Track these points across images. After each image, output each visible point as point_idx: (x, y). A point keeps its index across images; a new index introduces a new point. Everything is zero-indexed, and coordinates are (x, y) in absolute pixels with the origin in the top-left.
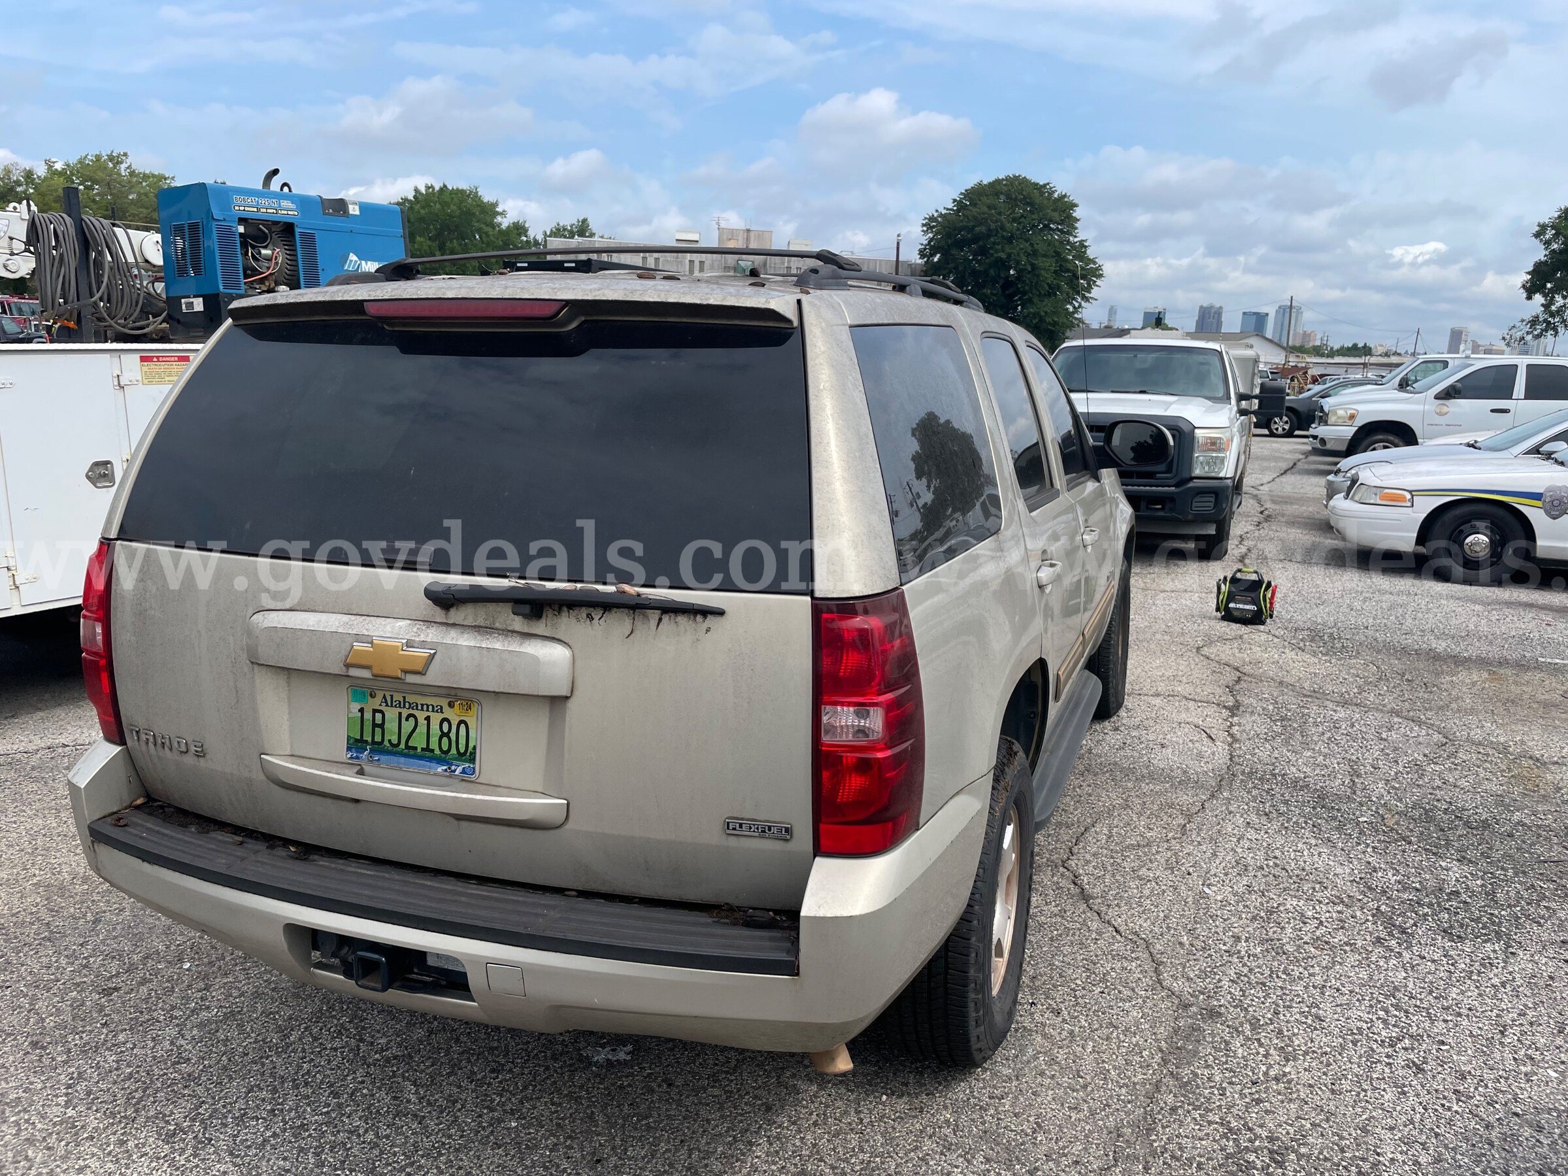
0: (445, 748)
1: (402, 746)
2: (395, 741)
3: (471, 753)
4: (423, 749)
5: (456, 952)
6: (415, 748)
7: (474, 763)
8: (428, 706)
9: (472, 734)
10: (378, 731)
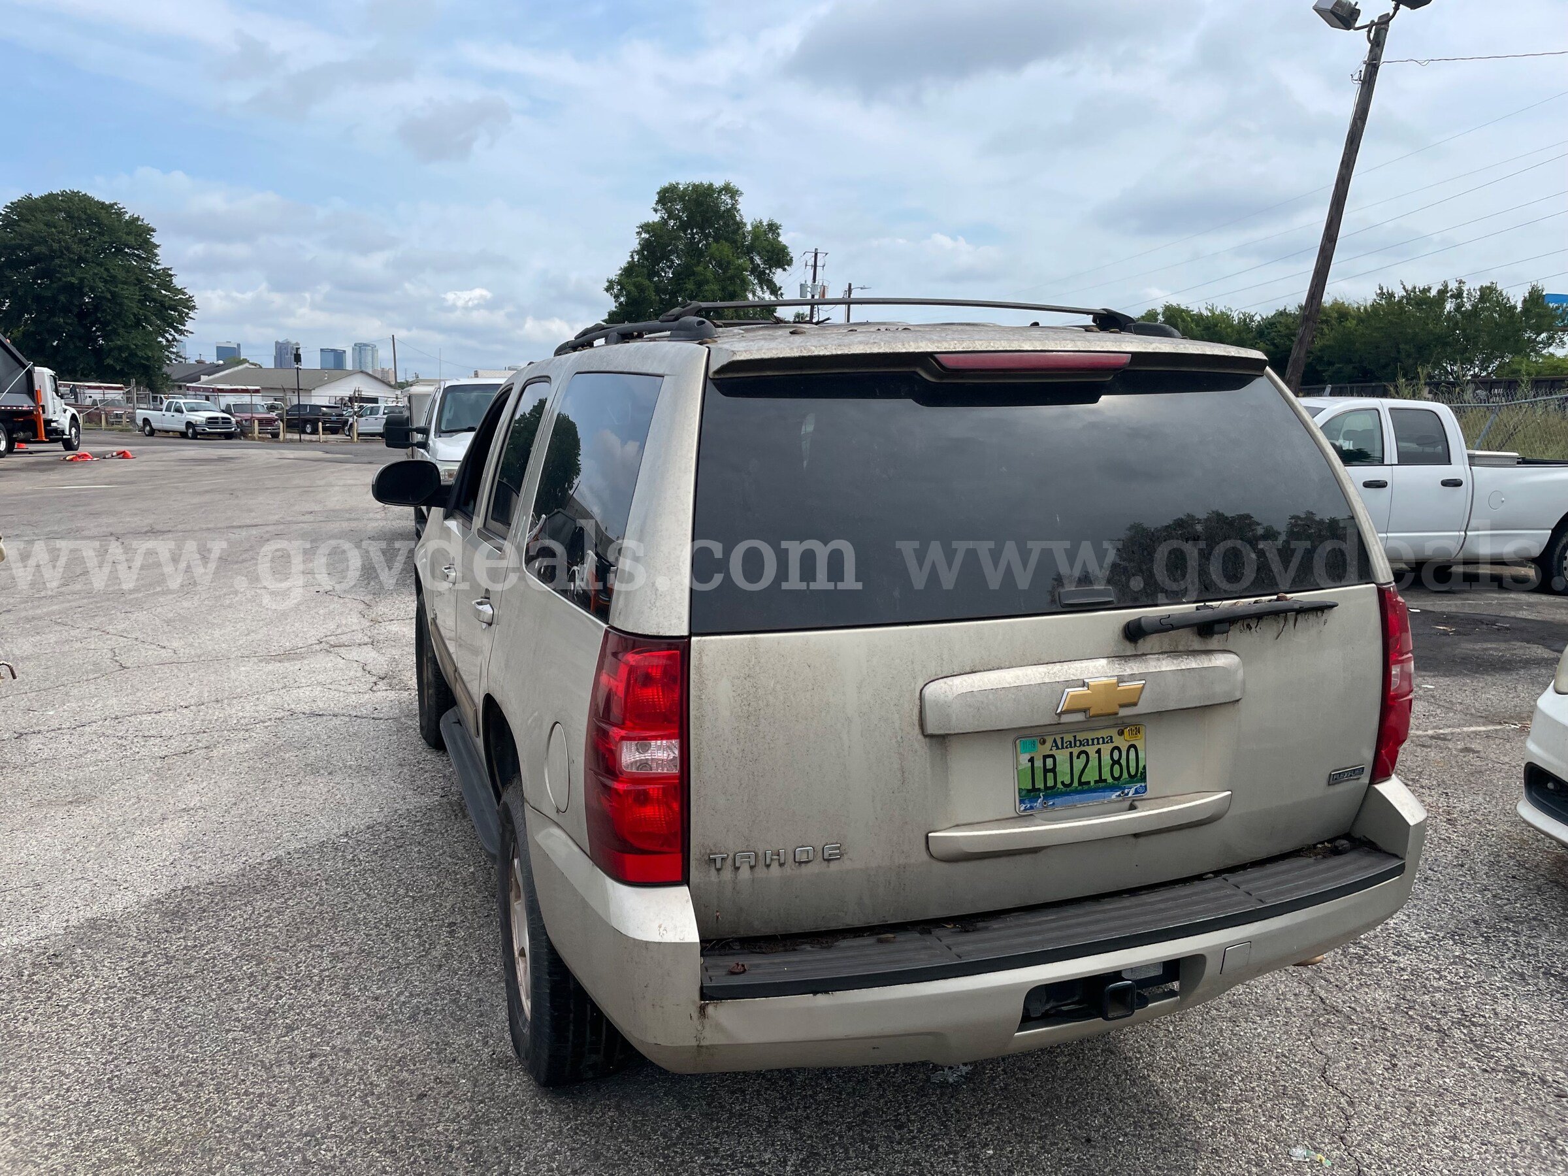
0: (1117, 774)
1: (1076, 784)
2: (1068, 781)
3: (1141, 773)
4: (1096, 782)
5: (1199, 949)
6: (1089, 783)
7: (1145, 782)
8: (1098, 739)
9: (1141, 755)
10: (1050, 775)
